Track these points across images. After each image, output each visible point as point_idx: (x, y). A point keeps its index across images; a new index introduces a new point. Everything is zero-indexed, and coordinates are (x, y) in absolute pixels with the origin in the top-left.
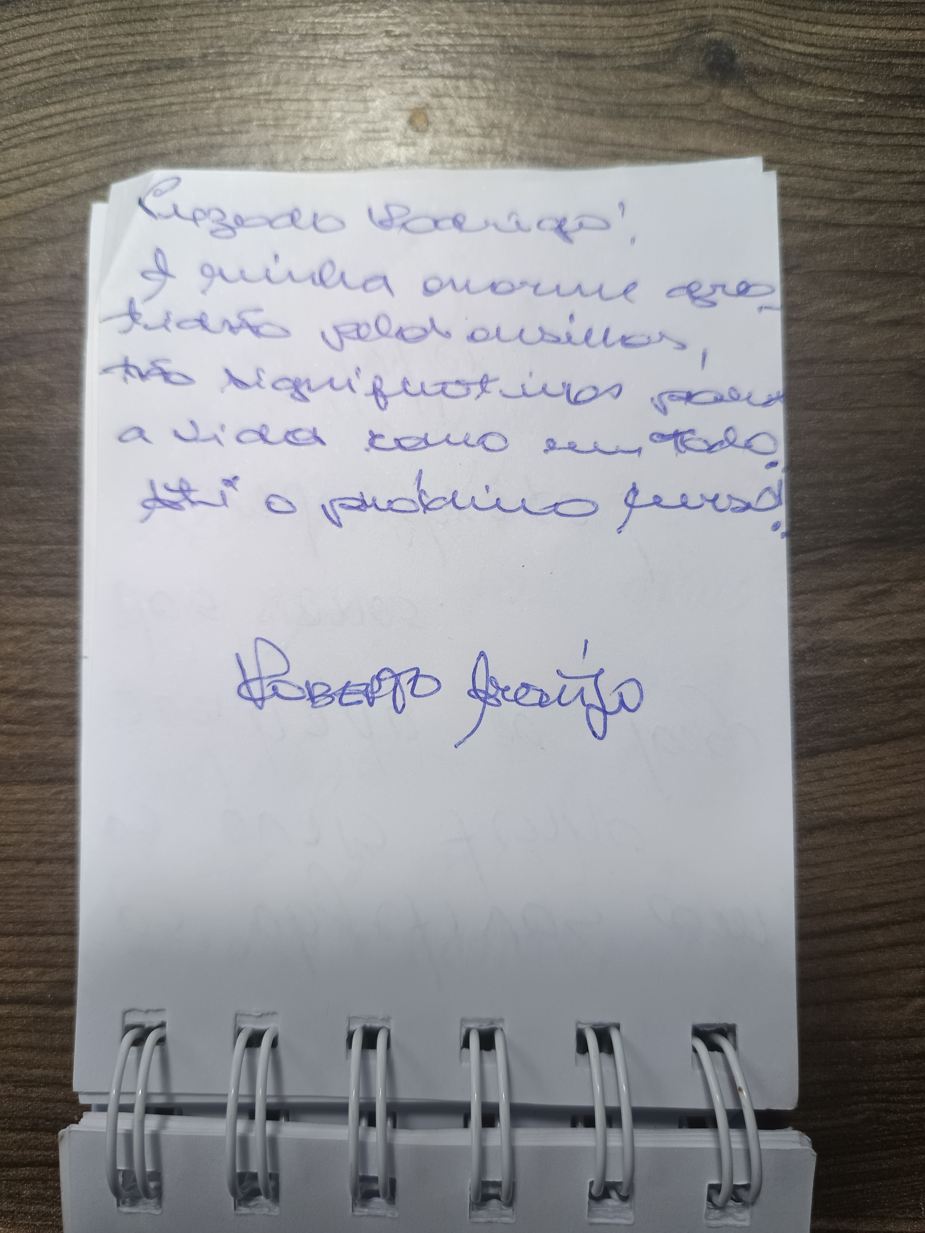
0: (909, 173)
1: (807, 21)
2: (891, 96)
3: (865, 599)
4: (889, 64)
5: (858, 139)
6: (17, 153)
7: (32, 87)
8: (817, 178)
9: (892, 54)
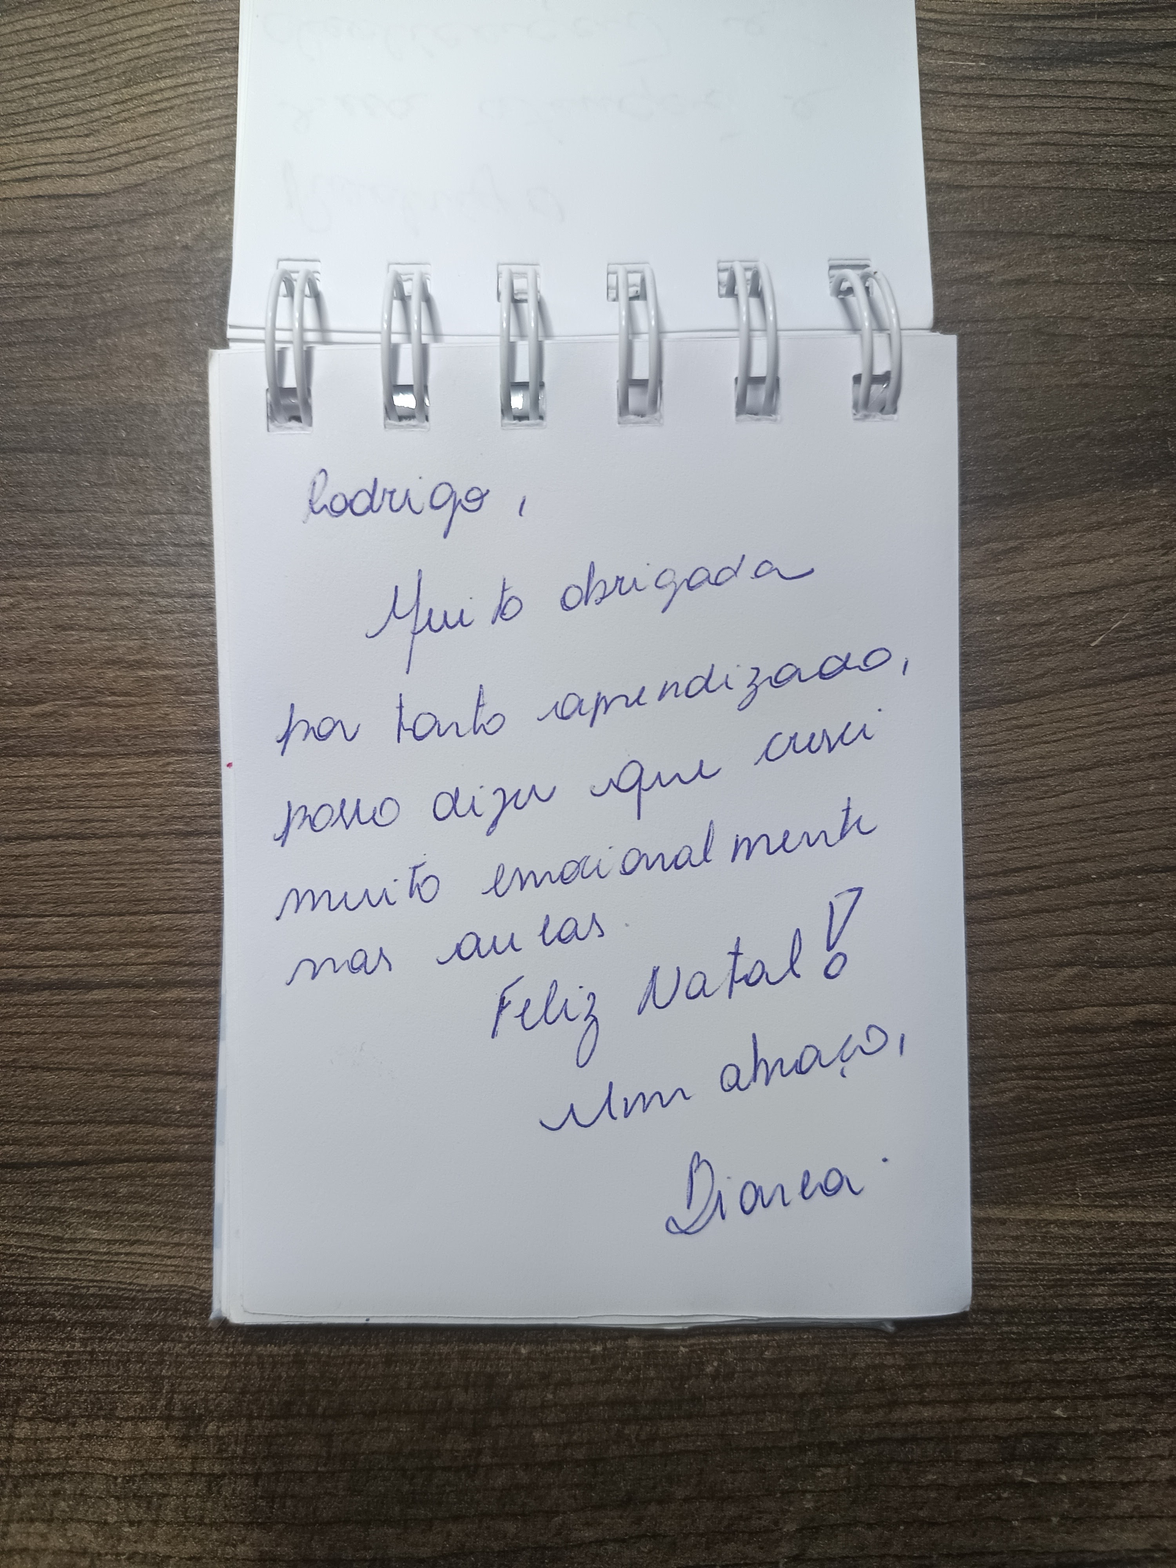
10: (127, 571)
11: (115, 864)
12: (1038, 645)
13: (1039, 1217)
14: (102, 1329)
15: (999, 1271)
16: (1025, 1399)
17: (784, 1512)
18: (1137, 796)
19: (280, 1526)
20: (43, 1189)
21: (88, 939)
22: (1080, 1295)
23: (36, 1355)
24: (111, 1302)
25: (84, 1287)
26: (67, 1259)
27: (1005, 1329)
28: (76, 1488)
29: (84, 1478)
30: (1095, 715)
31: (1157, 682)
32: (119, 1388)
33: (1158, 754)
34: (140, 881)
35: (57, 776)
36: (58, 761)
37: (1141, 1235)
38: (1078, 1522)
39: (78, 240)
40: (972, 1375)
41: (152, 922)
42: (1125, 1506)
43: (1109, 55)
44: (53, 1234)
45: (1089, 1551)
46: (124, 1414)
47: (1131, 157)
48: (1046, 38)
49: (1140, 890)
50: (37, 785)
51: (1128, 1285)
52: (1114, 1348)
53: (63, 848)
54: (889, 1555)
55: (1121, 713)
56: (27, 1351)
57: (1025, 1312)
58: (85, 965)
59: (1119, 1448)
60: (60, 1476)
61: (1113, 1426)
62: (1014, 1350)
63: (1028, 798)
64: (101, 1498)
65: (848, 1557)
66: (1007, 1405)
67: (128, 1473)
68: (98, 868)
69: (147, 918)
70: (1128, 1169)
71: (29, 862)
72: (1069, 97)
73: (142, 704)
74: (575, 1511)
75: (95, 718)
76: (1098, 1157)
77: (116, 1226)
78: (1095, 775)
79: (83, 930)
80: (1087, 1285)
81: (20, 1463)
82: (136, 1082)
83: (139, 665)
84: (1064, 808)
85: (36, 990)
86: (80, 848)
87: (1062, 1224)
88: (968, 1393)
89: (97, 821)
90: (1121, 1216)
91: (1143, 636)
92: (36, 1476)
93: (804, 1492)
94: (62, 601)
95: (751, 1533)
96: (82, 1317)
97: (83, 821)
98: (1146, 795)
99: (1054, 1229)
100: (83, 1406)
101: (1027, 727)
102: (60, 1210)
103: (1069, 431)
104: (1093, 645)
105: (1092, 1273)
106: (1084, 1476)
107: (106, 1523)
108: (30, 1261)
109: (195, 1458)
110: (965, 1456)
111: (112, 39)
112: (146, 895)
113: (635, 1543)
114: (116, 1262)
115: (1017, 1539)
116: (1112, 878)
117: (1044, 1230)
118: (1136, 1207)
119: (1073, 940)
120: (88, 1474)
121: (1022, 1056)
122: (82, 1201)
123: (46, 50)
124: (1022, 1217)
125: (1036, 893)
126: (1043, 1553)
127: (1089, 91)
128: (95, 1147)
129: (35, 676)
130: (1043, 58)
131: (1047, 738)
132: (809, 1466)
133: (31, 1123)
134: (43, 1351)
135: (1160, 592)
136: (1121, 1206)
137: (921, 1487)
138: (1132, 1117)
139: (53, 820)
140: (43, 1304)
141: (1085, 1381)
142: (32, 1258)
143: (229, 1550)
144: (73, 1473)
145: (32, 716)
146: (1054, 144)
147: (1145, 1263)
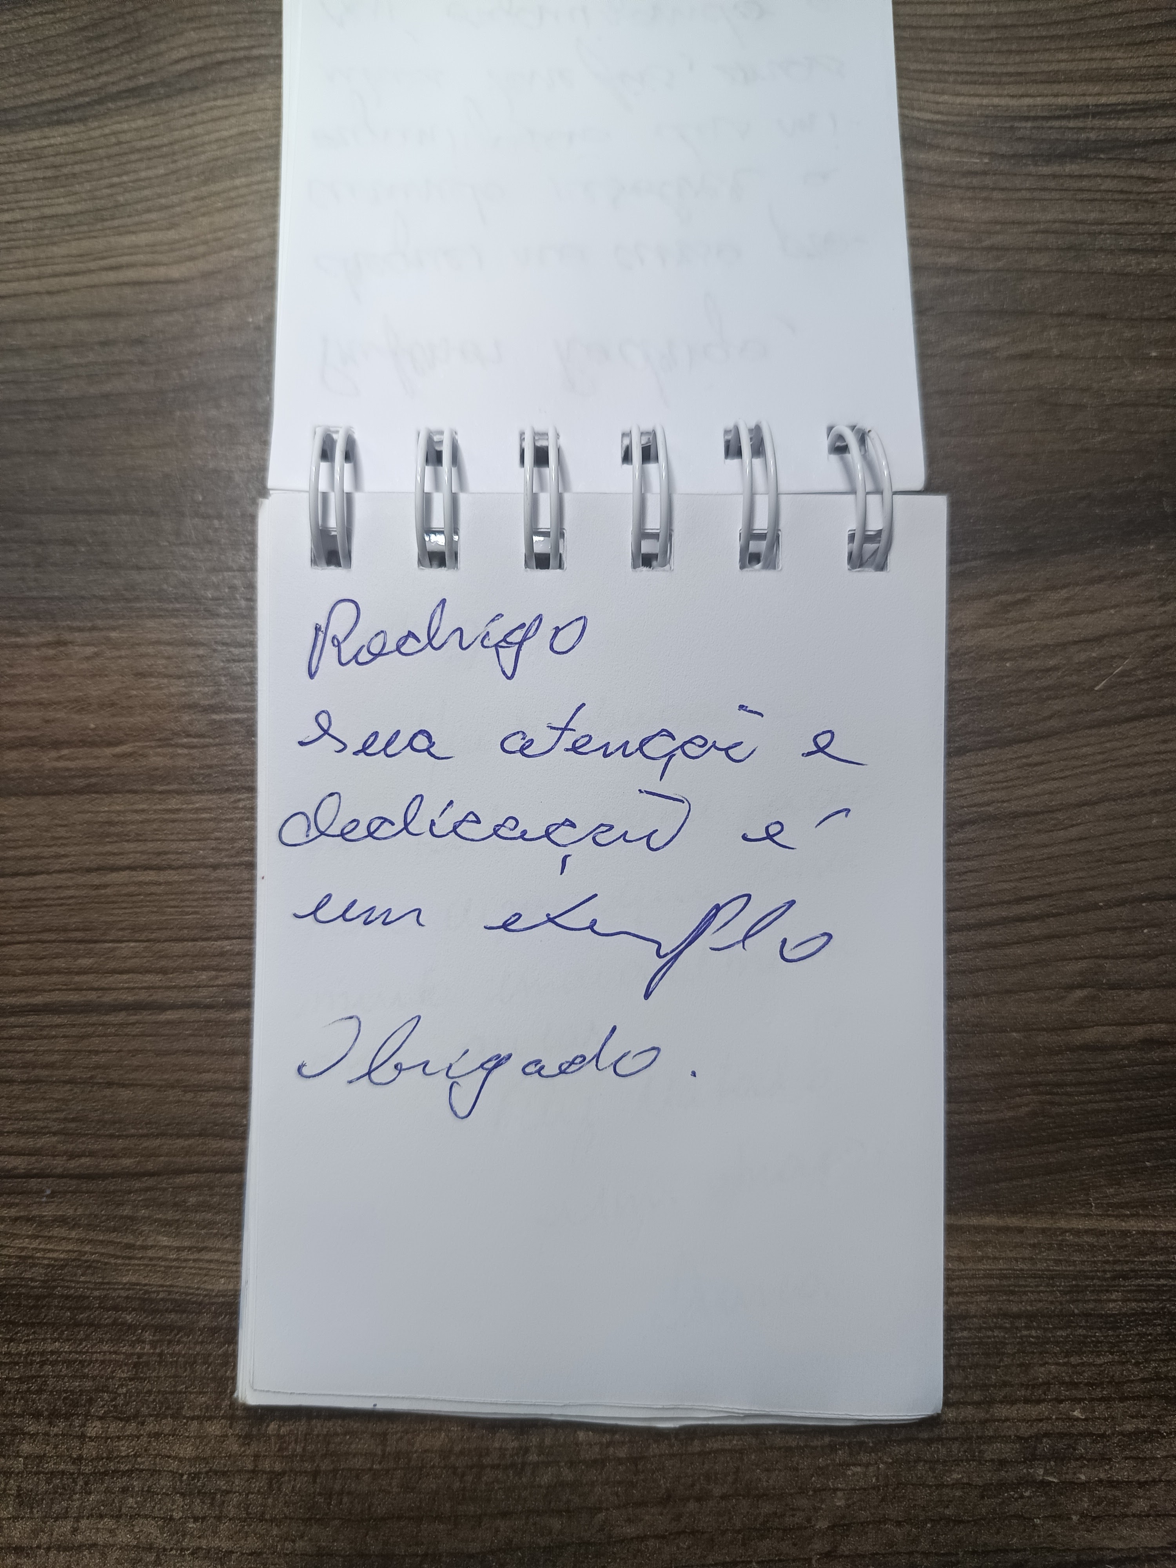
0: (1033, 223)
1: (934, 92)
2: (1014, 156)
3: (1006, 607)
4: (1012, 128)
5: (984, 194)
6: (204, 221)
7: (220, 163)
8: (947, 229)
9: (1014, 118)
10: (202, 622)
11: (189, 893)
12: (1045, 689)
13: (1054, 1226)
14: (171, 1332)
15: (1017, 1277)
16: (1044, 1400)
17: (816, 1509)
18: (1141, 829)
19: (337, 1522)
20: (117, 1199)
21: (163, 963)
22: (1095, 1301)
23: (107, 1357)
24: (180, 1307)
25: (154, 1292)
26: (139, 1265)
27: (1025, 1333)
28: (144, 1485)
29: (152, 1475)
30: (1100, 753)
31: (1156, 724)
32: (186, 1388)
33: (1159, 790)
34: (212, 909)
35: (136, 811)
36: (137, 797)
37: (1152, 1243)
38: (1097, 1520)
39: (158, 322)
40: (994, 1377)
41: (223, 947)
42: (1141, 1505)
43: (1102, 151)
44: (125, 1241)
45: (1108, 1549)
46: (189, 1414)
47: (1123, 242)
48: (1044, 136)
49: (1145, 917)
50: (116, 820)
51: (1141, 1291)
52: (1129, 1352)
53: (141, 878)
54: (917, 1552)
55: (1125, 752)
56: (100, 1353)
57: (1043, 1316)
58: (160, 987)
59: (1135, 1448)
60: (129, 1473)
61: (1129, 1427)
62: (1033, 1353)
63: (1039, 831)
64: (167, 1495)
65: (877, 1554)
66: (1028, 1406)
67: (193, 1470)
68: (173, 897)
69: (219, 943)
70: (1138, 1180)
71: (109, 891)
72: (1066, 190)
73: (216, 745)
74: (618, 1507)
75: (171, 758)
76: (1110, 1168)
77: (185, 1234)
78: (1100, 810)
79: (158, 954)
80: (1102, 1291)
81: (91, 1461)
82: (205, 1097)
83: (213, 709)
84: (1071, 840)
85: (114, 1011)
86: (156, 878)
87: (1077, 1233)
88: (990, 1394)
89: (173, 853)
90: (1133, 1225)
91: (1143, 680)
92: (106, 1473)
93: (836, 1490)
94: (143, 650)
95: (785, 1530)
96: (152, 1319)
97: (159, 854)
98: (1149, 828)
99: (1069, 1237)
100: (152, 1406)
101: (1036, 765)
102: (132, 1219)
103: (1071, 492)
104: (1096, 689)
105: (1105, 1279)
106: (1102, 1476)
107: (171, 1519)
108: (104, 1267)
109: (256, 1456)
110: (988, 1456)
111: (192, 142)
112: (217, 922)
113: (675, 1539)
114: (184, 1268)
115: (1039, 1536)
116: (1118, 906)
117: (1060, 1238)
118: (1147, 1216)
119: (1082, 965)
120: (155, 1471)
121: (1037, 1073)
122: (153, 1210)
123: (132, 152)
124: (1039, 1226)
125: (1047, 920)
126: (1064, 1551)
127: (1084, 184)
128: (167, 1159)
129: (117, 719)
130: (1042, 155)
131: (1056, 775)
132: (840, 1465)
133: (106, 1136)
134: (115, 1353)
135: (1158, 640)
136: (1132, 1215)
137: (947, 1486)
138: (1141, 1131)
139: (132, 852)
140: (115, 1308)
141: (1102, 1383)
142: (106, 1264)
143: (288, 1545)
144: (142, 1470)
145: (114, 756)
146: (1053, 232)
147: (1156, 1270)
